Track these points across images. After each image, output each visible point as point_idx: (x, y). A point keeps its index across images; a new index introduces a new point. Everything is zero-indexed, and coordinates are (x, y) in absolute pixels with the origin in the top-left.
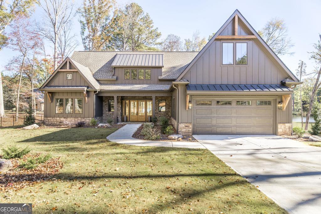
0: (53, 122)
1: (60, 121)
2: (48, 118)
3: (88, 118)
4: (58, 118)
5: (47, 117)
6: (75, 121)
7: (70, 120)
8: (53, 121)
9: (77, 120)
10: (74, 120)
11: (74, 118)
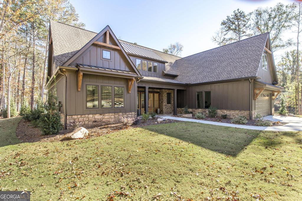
0: (83, 123)
1: (93, 120)
2: (74, 117)
3: (131, 113)
4: (91, 116)
5: (72, 116)
6: (115, 117)
7: (109, 117)
8: (82, 120)
9: (117, 116)
10: (113, 117)
11: (113, 114)
